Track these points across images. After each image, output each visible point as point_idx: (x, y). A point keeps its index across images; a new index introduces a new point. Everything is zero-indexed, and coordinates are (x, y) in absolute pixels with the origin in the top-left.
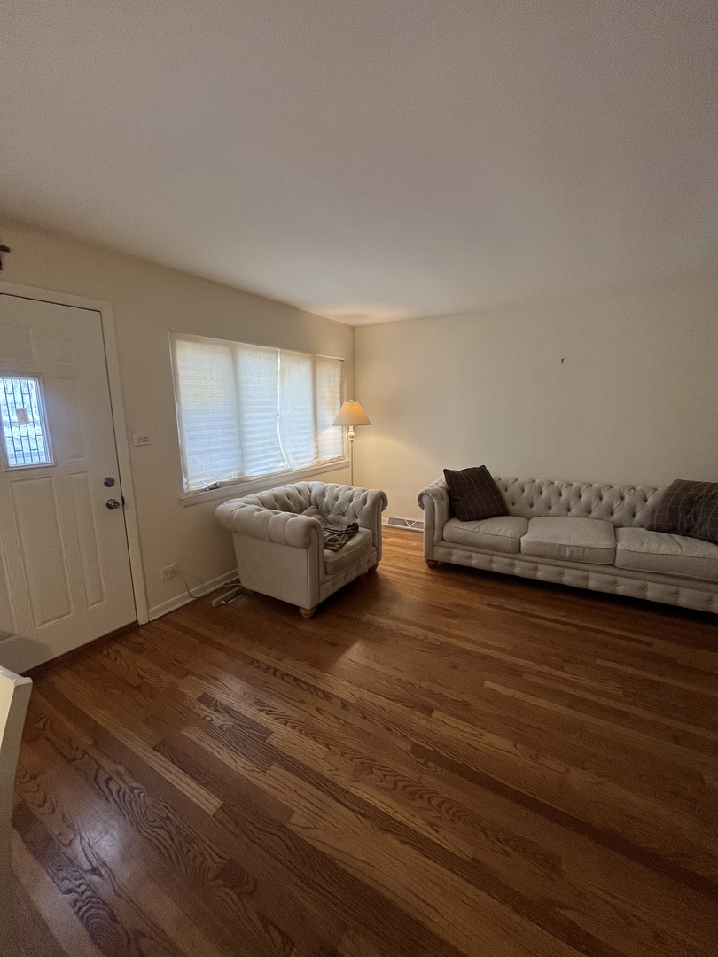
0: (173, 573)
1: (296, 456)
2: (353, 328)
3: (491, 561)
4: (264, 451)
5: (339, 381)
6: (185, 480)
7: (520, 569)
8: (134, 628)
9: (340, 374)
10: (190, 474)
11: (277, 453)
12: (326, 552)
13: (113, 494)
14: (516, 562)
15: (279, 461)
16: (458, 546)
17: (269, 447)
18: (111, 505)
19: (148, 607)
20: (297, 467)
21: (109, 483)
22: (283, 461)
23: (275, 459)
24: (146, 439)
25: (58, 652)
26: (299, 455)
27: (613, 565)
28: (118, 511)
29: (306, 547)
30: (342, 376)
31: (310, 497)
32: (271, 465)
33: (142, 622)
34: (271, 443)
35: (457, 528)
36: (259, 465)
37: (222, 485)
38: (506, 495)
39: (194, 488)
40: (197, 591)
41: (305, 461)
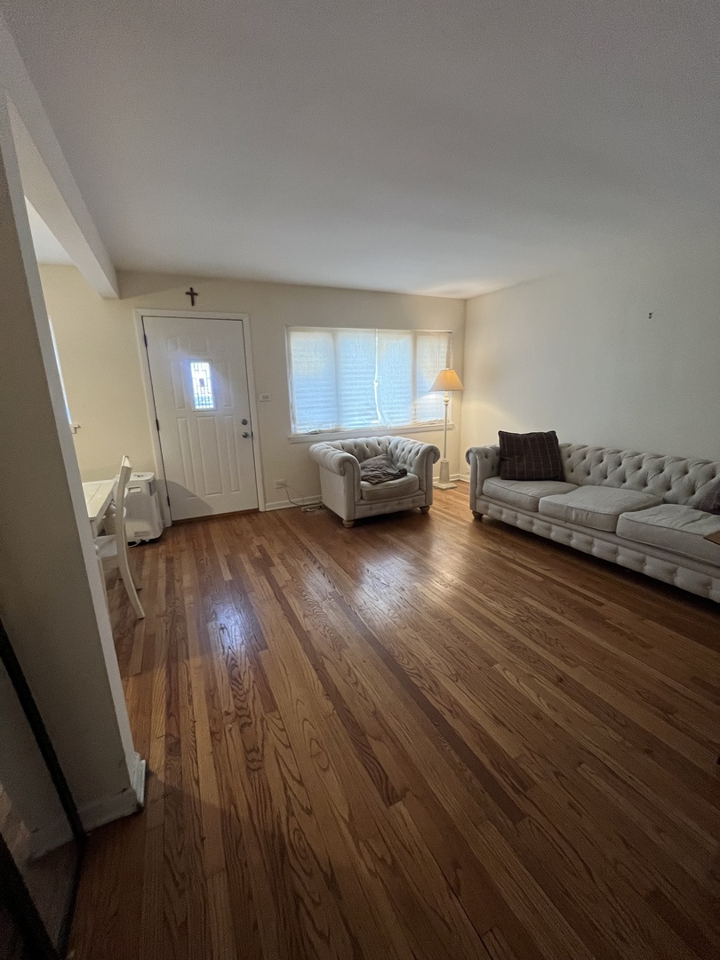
0: (283, 485)
1: (391, 416)
2: (465, 301)
3: (516, 518)
4: (358, 410)
5: (446, 350)
6: (293, 426)
7: (538, 528)
8: (256, 511)
9: (446, 345)
10: (297, 422)
11: (373, 412)
12: (362, 482)
13: (246, 429)
14: (535, 521)
15: (373, 419)
16: (495, 501)
17: (364, 407)
18: (246, 436)
19: (265, 502)
20: (393, 426)
21: (245, 422)
22: (377, 419)
23: (370, 417)
24: (267, 397)
25: (216, 512)
26: (394, 415)
27: (614, 533)
28: (249, 439)
29: (343, 475)
30: (449, 348)
31: (387, 448)
32: (366, 422)
33: (261, 510)
34: (368, 405)
35: (495, 485)
36: (354, 421)
37: (321, 432)
38: (567, 462)
39: (299, 432)
40: (298, 501)
41: (402, 421)
